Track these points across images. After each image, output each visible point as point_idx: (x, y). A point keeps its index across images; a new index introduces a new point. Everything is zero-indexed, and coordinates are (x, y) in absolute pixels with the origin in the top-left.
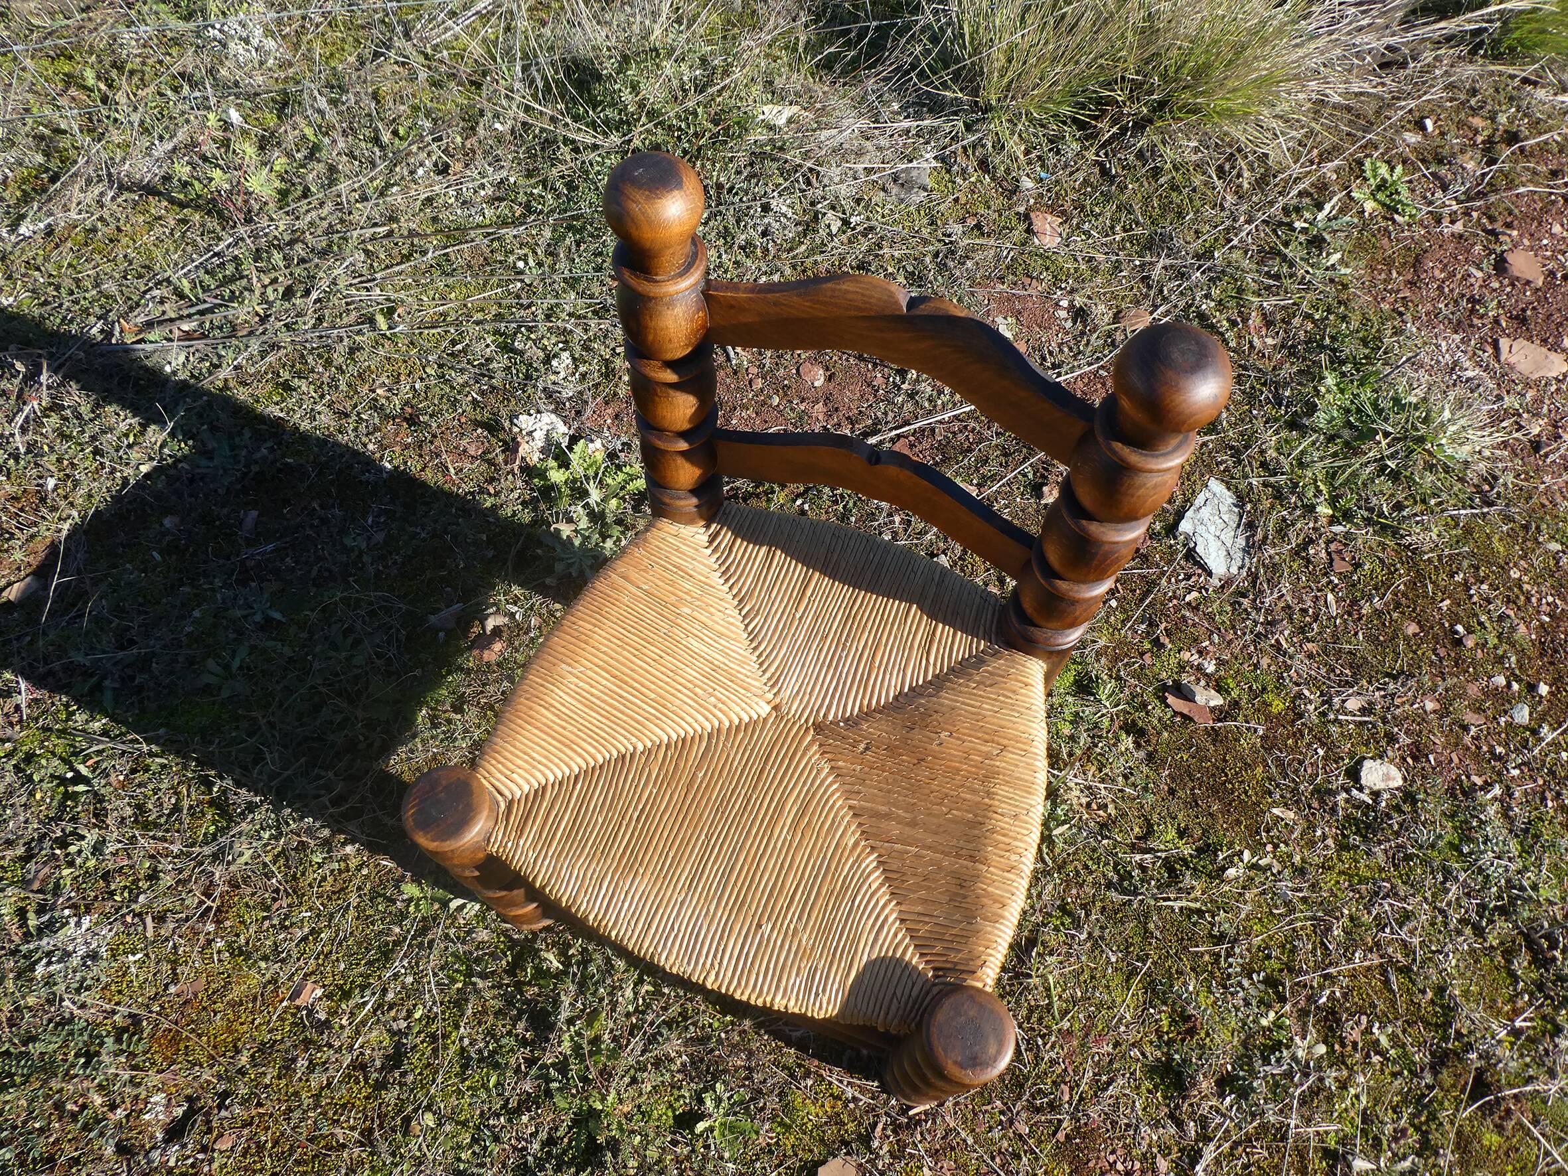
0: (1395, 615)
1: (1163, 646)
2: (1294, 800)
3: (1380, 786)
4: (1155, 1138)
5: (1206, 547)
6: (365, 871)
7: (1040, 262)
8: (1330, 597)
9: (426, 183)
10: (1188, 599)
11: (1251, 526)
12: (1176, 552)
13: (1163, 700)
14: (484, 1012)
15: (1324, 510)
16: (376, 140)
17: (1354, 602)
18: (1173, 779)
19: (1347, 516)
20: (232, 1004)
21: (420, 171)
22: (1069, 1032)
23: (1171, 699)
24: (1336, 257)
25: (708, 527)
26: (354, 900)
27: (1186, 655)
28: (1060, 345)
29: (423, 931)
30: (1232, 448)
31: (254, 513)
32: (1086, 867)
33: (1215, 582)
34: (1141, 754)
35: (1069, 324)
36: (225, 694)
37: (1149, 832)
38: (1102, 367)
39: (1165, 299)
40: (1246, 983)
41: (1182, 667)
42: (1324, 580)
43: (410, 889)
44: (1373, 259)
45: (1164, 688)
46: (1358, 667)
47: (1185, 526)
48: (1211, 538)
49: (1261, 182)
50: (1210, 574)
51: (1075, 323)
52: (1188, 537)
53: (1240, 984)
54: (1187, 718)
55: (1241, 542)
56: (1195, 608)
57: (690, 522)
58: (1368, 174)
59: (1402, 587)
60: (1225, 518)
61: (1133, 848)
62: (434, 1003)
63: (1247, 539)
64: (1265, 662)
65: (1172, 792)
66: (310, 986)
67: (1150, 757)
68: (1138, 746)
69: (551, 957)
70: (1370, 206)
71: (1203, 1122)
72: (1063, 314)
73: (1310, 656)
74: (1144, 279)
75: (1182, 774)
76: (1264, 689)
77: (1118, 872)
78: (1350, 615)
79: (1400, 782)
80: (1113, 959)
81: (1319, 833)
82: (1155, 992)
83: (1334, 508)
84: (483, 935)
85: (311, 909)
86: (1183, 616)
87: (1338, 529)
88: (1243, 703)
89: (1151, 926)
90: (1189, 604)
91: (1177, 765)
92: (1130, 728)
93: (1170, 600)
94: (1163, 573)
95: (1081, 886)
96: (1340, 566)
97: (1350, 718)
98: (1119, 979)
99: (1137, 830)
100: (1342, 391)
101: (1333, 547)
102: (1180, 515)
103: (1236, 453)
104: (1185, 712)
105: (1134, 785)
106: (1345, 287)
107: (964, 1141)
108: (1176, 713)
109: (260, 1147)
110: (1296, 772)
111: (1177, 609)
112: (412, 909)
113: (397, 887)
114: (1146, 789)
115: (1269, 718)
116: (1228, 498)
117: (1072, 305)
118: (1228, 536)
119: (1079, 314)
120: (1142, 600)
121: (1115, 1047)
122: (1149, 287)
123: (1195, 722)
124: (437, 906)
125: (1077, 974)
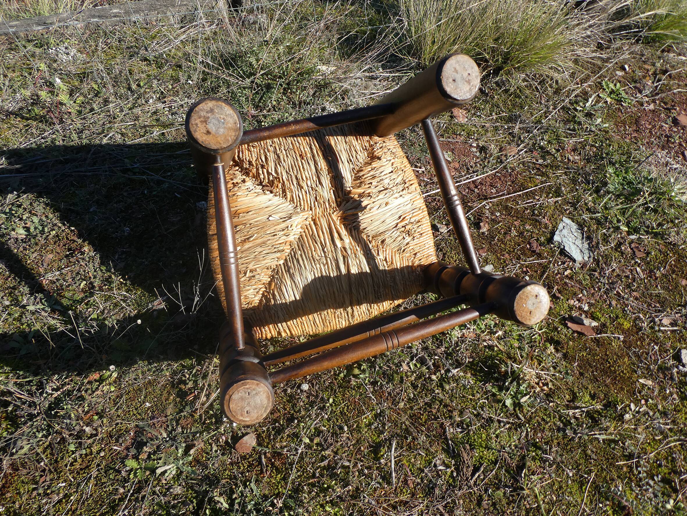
0: (674, 276)
1: (558, 298)
2: (649, 375)
5: (570, 247)
6: (102, 454)
7: (459, 128)
8: (638, 269)
9: (153, 104)
10: (566, 273)
11: (589, 238)
12: (554, 251)
13: (566, 325)
15: (625, 229)
16: (130, 89)
17: (651, 271)
18: (580, 367)
19: (636, 230)
21: (151, 101)
23: (569, 324)
24: (599, 120)
26: (94, 473)
27: (571, 302)
28: (475, 163)
29: (138, 490)
30: (570, 203)
31: (51, 256)
32: (543, 420)
33: (577, 265)
34: (559, 355)
35: (478, 154)
36: (23, 352)
37: (574, 398)
38: (497, 172)
39: (523, 142)
40: (651, 483)
41: (571, 308)
42: (633, 262)
43: (131, 463)
44: (616, 121)
45: (564, 319)
46: (663, 303)
47: (556, 238)
48: (571, 244)
49: (557, 92)
50: (574, 261)
51: (481, 153)
52: (559, 244)
53: (648, 484)
54: (580, 334)
55: (586, 245)
56: (571, 278)
58: (605, 87)
59: (673, 262)
60: (576, 234)
61: (568, 407)
63: (589, 244)
64: (614, 303)
65: (581, 374)
67: (565, 356)
68: (557, 351)
69: (222, 500)
70: (609, 100)
72: (474, 150)
73: (636, 299)
74: (510, 134)
75: (585, 364)
76: (617, 317)
77: (562, 422)
78: (651, 277)
80: (571, 475)
81: (668, 392)
82: (600, 493)
83: (629, 227)
84: (178, 490)
85: (65, 481)
86: (565, 283)
87: (633, 237)
88: (608, 324)
89: (589, 452)
90: (567, 276)
91: (582, 359)
92: (551, 341)
93: (557, 275)
94: (550, 262)
95: (543, 431)
96: (639, 254)
97: (666, 328)
98: (576, 487)
99: (567, 396)
100: (618, 176)
101: (633, 245)
102: (553, 234)
103: (574, 205)
104: (579, 330)
105: (560, 372)
106: (607, 132)
108: (574, 332)
110: (646, 359)
111: (561, 279)
112: (132, 476)
113: (123, 462)
114: (567, 373)
115: (623, 332)
116: (574, 226)
117: (478, 145)
118: (579, 242)
119: (482, 149)
120: (542, 276)
122: (514, 137)
123: (585, 335)
124: (148, 473)
125: (552, 485)
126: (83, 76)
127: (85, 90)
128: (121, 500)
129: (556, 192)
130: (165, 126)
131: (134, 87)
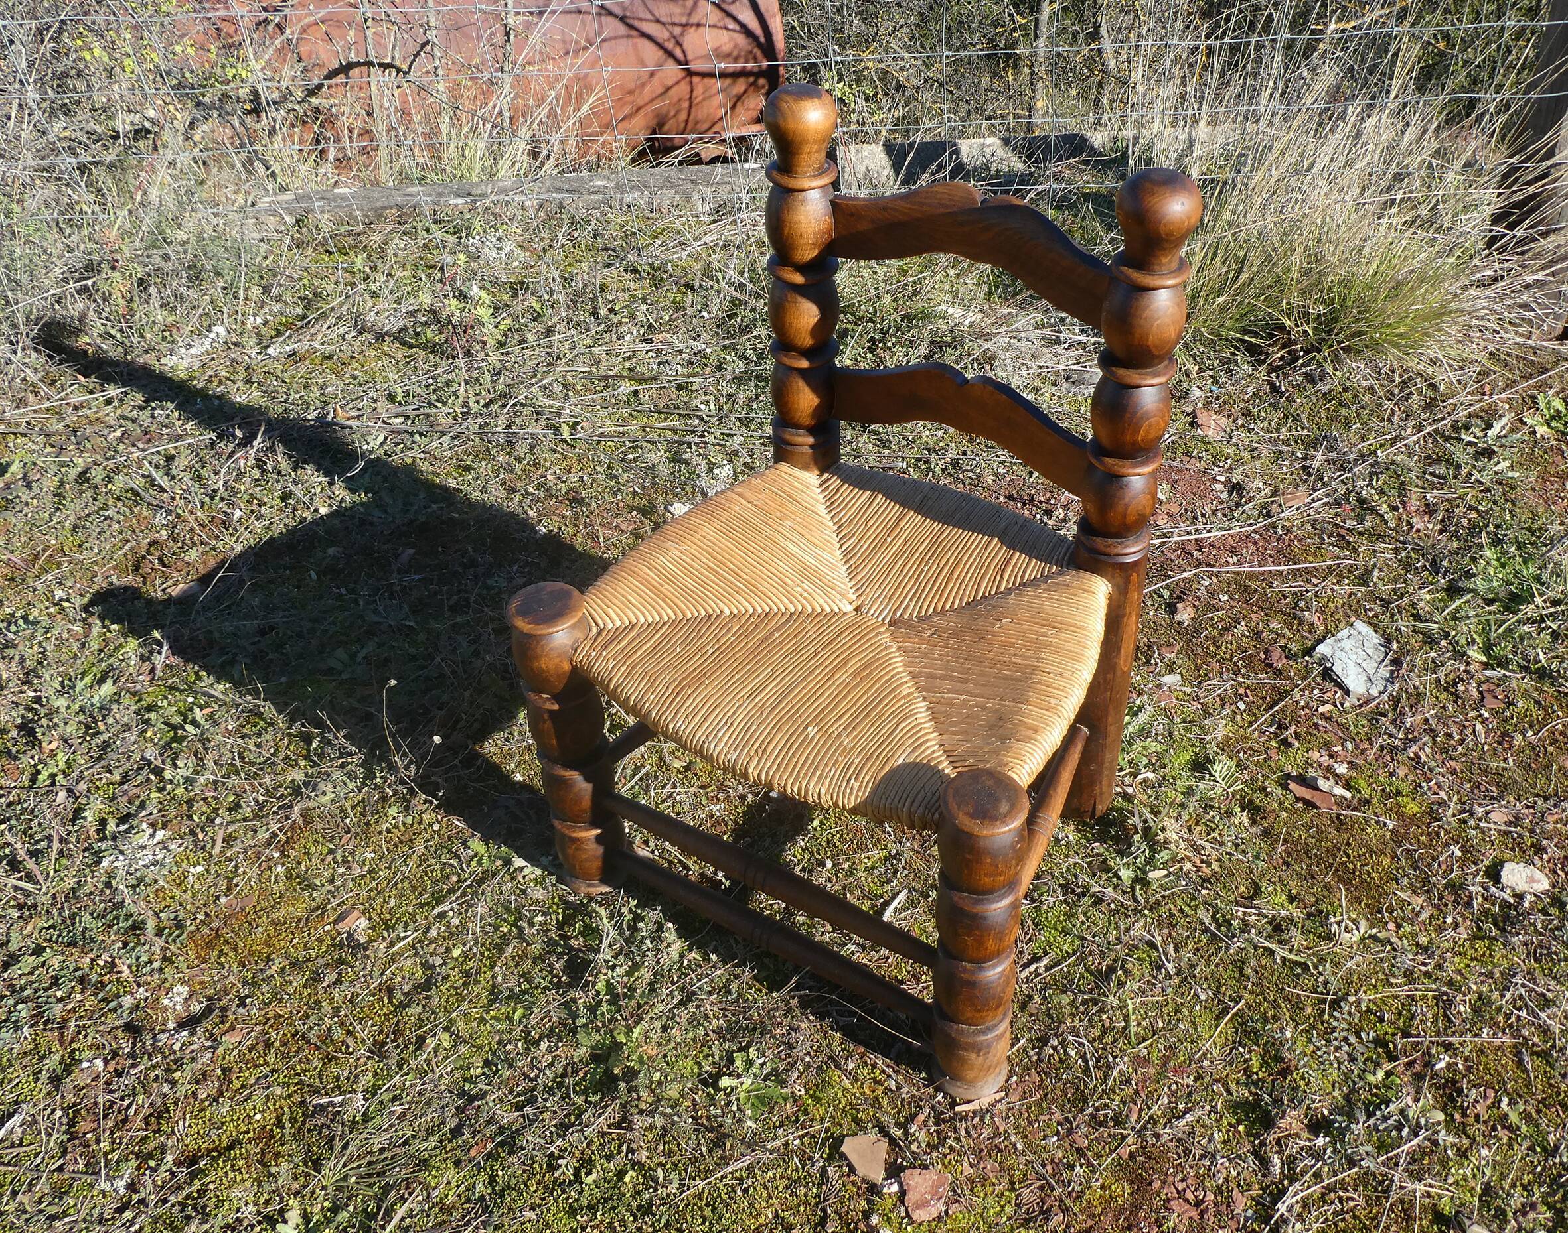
0: (1551, 749)
1: (1290, 745)
2: (1424, 886)
3: (1522, 887)
4: (1234, 1173)
5: (1344, 669)
6: (436, 828)
7: (1200, 446)
8: (1479, 727)
9: (630, 341)
10: (1321, 709)
11: (1397, 662)
12: (1311, 670)
13: (1285, 787)
14: (524, 956)
15: (1476, 655)
16: (595, 314)
17: (1505, 734)
18: (1289, 854)
19: (1502, 663)
20: (275, 923)
21: (627, 338)
22: (1146, 1059)
23: (1292, 786)
24: (1504, 465)
25: (821, 475)
26: (420, 849)
27: (1315, 756)
28: (1214, 512)
29: (481, 882)
31: (412, 551)
32: (1182, 911)
33: (1352, 700)
34: (1256, 830)
35: (1225, 495)
36: (345, 676)
37: (1254, 893)
38: (1255, 531)
39: (1325, 484)
40: (1352, 1039)
41: (1309, 765)
42: (1475, 713)
43: (477, 845)
44: (1545, 471)
45: (1287, 777)
46: (1504, 787)
47: (1322, 649)
48: (1351, 664)
49: (1430, 405)
50: (1347, 692)
51: (1230, 493)
52: (1324, 658)
53: (1346, 1039)
54: (1309, 804)
55: (1385, 672)
56: (1328, 718)
58: (1542, 405)
59: (1560, 727)
60: (1370, 652)
61: (1236, 903)
62: (475, 945)
63: (1392, 672)
64: (1401, 772)
65: (1286, 864)
66: (356, 913)
67: (1266, 833)
68: (1253, 822)
70: (1542, 430)
71: (1291, 1162)
72: (1220, 487)
73: (1453, 772)
74: (1304, 468)
75: (1298, 850)
76: (1398, 793)
77: (1216, 921)
78: (1500, 743)
79: (1547, 887)
80: (1203, 997)
81: (1449, 920)
82: (1246, 1031)
83: (1488, 655)
84: (538, 894)
85: (374, 851)
86: (1316, 724)
87: (1490, 673)
88: (1375, 801)
90: (1323, 714)
92: (1248, 806)
93: (1302, 709)
94: (1297, 686)
95: (1174, 926)
96: (1490, 703)
97: (1492, 826)
98: (1208, 1016)
99: (1242, 889)
100: (1503, 566)
101: (1484, 687)
102: (1319, 641)
103: (1386, 603)
104: (1308, 797)
105: (1244, 852)
106: (1512, 488)
107: (1014, 1145)
108: (1298, 799)
109: (268, 1045)
110: (1429, 865)
111: (1309, 717)
112: (474, 863)
113: (465, 844)
114: (1257, 857)
115: (1401, 817)
116: (1376, 639)
117: (1229, 480)
118: (1370, 666)
119: (1236, 488)
120: (1271, 707)
121: (1196, 1080)
122: (1310, 475)
123: (1317, 807)
124: (499, 863)
125: (1160, 1006)
126: (517, 288)
127: (519, 310)
128: (452, 891)
129: (1360, 577)
130: (642, 380)
131: (603, 312)
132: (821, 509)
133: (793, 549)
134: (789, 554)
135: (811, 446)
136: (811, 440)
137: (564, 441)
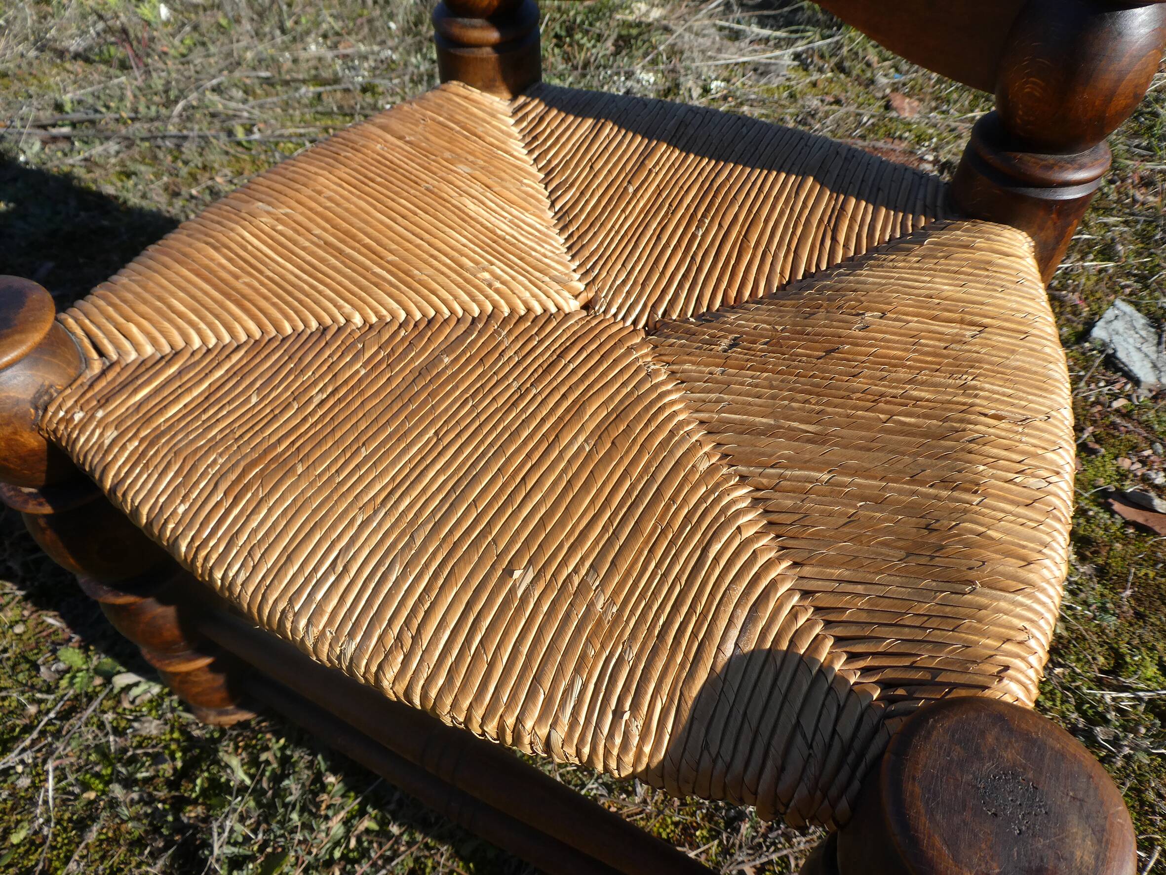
1: (1094, 452)
5: (1128, 354)
6: (19, 629)
7: (901, 126)
10: (1115, 405)
12: (1092, 358)
13: (1108, 508)
14: (114, 841)
18: (1138, 600)
23: (1117, 506)
25: (514, 98)
27: (1125, 463)
29: (67, 714)
30: (1135, 275)
33: (1143, 394)
37: (1118, 665)
41: (1123, 476)
43: (72, 656)
45: (1105, 493)
47: (1099, 332)
48: (1132, 349)
50: (1137, 382)
52: (1104, 345)
54: (1143, 530)
56: (1126, 415)
57: (488, 87)
60: (1144, 333)
61: (1100, 684)
62: (48, 821)
65: (1139, 616)
67: (1102, 572)
69: (235, 762)
72: (930, 166)
75: (1150, 596)
77: (1083, 714)
84: (152, 728)
86: (1113, 423)
89: (1151, 796)
90: (1117, 411)
91: (1142, 583)
93: (1093, 404)
99: (1101, 660)
102: (1090, 324)
103: (1142, 279)
104: (1140, 520)
105: (1085, 603)
108: (1127, 523)
111: (1104, 415)
112: (64, 683)
113: (54, 651)
114: (1103, 609)
116: (1140, 320)
117: (938, 159)
118: (1150, 349)
119: (947, 167)
123: (1156, 534)
124: (98, 681)
128: (28, 729)
129: (1101, 252)
130: (324, 83)
131: (289, 24)
132: (518, 148)
133: (472, 207)
134: (466, 218)
135: (496, 47)
136: (494, 35)
137: (239, 144)
